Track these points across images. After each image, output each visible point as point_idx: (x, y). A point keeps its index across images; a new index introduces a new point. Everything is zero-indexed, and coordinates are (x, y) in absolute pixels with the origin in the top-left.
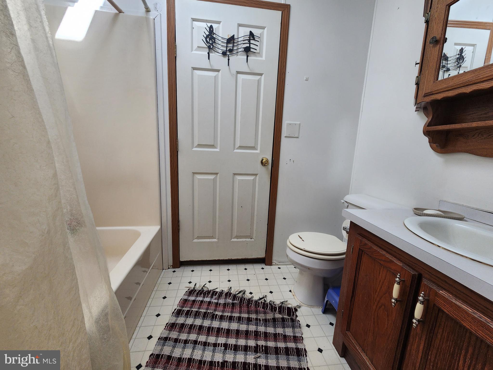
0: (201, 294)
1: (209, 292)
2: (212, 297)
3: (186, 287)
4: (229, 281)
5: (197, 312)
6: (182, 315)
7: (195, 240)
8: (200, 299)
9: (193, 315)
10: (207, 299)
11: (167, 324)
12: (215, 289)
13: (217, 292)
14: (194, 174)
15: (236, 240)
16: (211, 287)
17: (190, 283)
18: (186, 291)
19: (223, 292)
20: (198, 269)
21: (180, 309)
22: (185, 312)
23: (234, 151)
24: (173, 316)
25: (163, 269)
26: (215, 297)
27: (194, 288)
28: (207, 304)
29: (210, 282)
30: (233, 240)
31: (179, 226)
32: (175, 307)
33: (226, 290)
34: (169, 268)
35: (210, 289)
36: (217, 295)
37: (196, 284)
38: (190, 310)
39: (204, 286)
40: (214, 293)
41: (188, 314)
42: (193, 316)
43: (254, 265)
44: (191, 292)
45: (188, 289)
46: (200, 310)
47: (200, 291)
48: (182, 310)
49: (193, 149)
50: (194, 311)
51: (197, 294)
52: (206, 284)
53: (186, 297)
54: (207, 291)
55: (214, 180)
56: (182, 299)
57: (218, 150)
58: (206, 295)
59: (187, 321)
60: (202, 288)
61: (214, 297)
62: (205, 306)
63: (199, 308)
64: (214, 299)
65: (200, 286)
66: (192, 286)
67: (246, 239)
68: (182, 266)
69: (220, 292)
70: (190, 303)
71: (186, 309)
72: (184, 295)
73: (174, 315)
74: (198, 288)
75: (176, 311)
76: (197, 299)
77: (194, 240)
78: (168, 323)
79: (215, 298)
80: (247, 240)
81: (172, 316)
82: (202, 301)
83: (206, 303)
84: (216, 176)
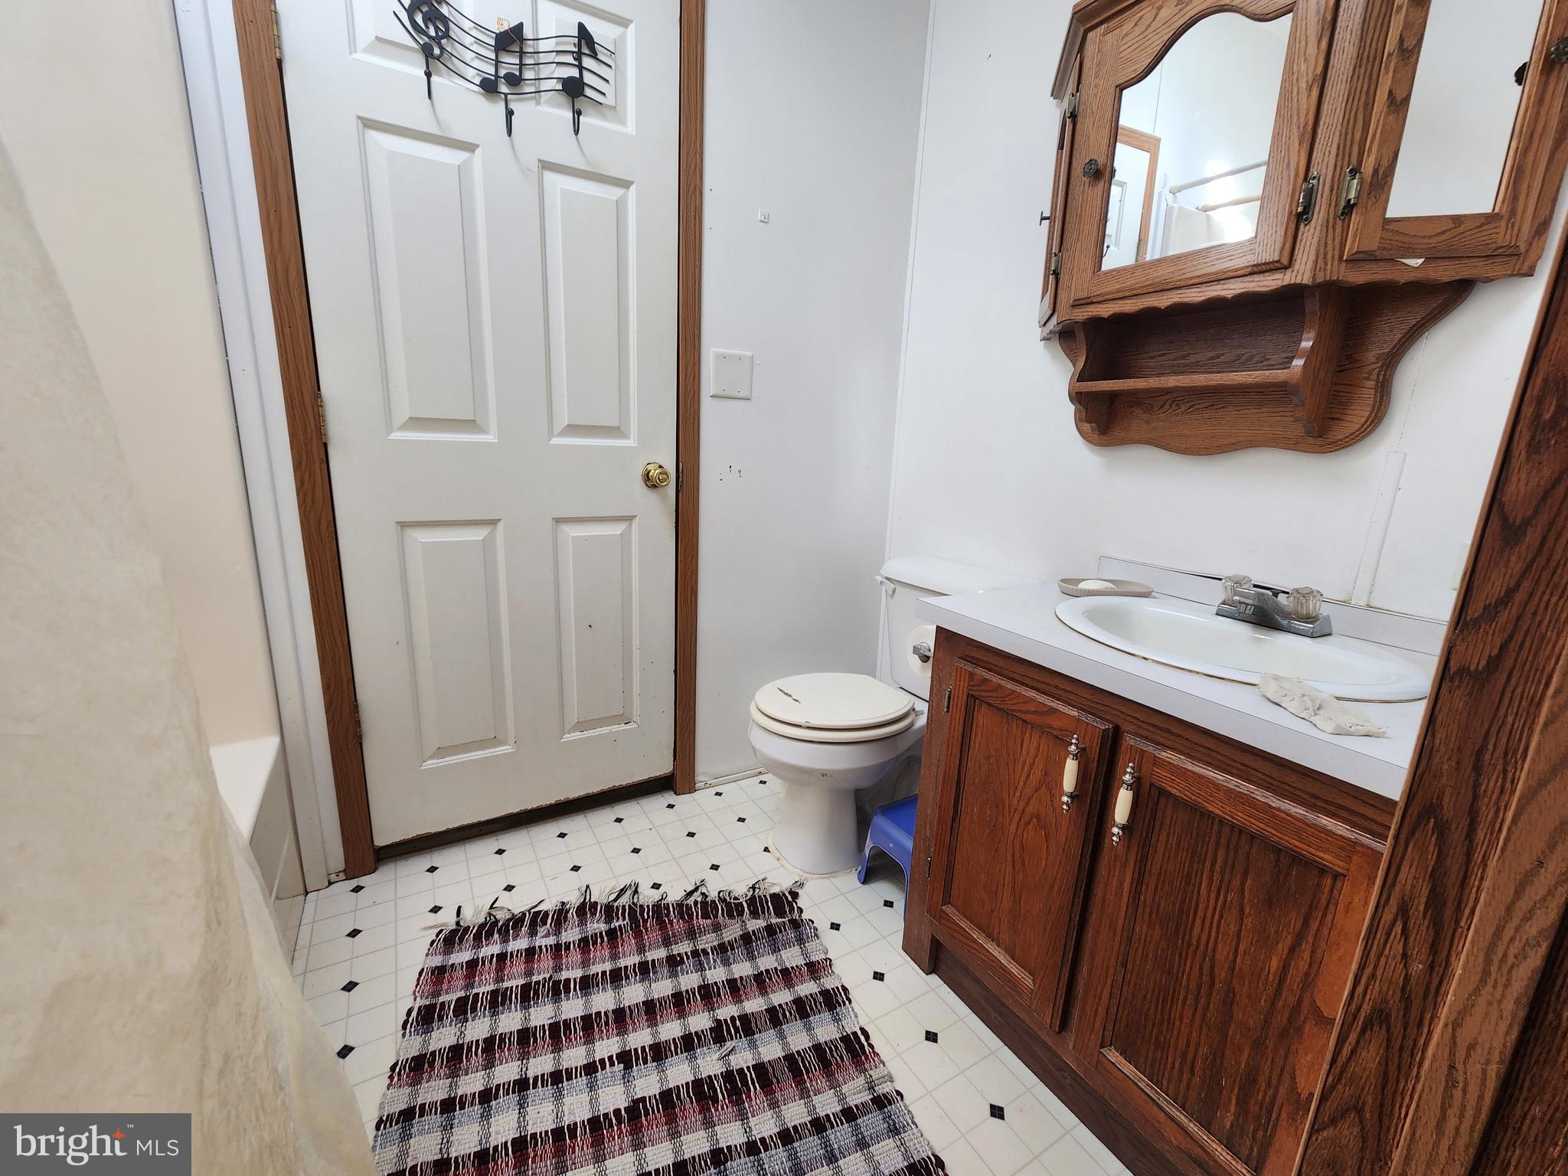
0: (490, 934)
1: (517, 921)
2: (533, 933)
3: (425, 929)
4: (576, 868)
5: (494, 993)
6: (441, 1018)
7: (431, 763)
8: (492, 949)
9: (485, 1007)
10: (520, 944)
11: (393, 1068)
12: (536, 906)
13: (546, 914)
14: (402, 526)
15: (577, 735)
16: (517, 903)
17: (436, 910)
18: (433, 942)
19: (568, 907)
20: (449, 859)
21: (427, 1003)
22: (452, 1007)
23: (549, 441)
24: (411, 1035)
25: (307, 893)
26: (543, 928)
27: (458, 923)
28: (523, 958)
29: (509, 888)
30: (568, 737)
31: (358, 723)
32: (408, 1002)
33: (574, 899)
34: (330, 883)
35: (516, 911)
36: (549, 921)
37: (459, 908)
38: (467, 998)
39: (491, 908)
40: (536, 919)
41: (463, 1009)
42: (485, 1009)
44: (451, 939)
45: (437, 931)
46: (506, 985)
47: (482, 926)
48: (436, 1004)
49: (393, 434)
50: (483, 993)
51: (478, 937)
52: (497, 899)
53: (437, 961)
54: (509, 920)
55: (487, 545)
56: (423, 969)
57: (490, 438)
58: (511, 932)
59: (466, 1032)
60: (490, 914)
61: (542, 931)
62: (519, 967)
63: (499, 979)
64: (543, 937)
65: (477, 912)
66: (447, 918)
67: (611, 727)
68: (384, 864)
69: (555, 910)
70: (460, 973)
71: (450, 997)
72: (427, 955)
73: (413, 1030)
74: (473, 917)
75: (414, 1014)
76: (481, 956)
77: (423, 764)
78: (398, 1062)
79: (545, 932)
80: (615, 728)
81: (404, 1035)
82: (502, 957)
83: (517, 956)
84: (490, 529)
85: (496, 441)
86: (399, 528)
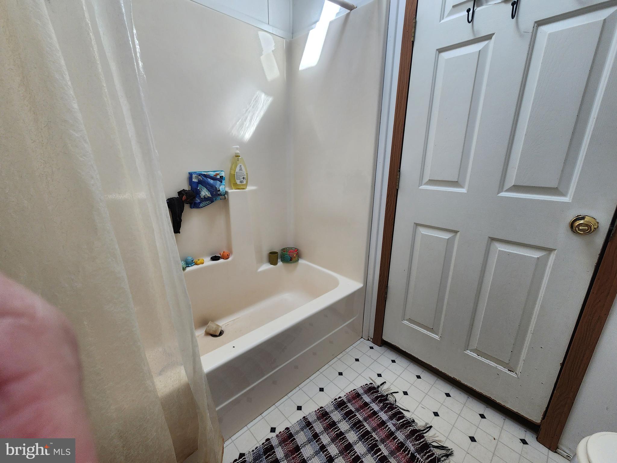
0: (380, 401)
1: (392, 407)
2: (391, 418)
3: (370, 378)
4: (436, 414)
5: (359, 421)
6: (342, 410)
7: (406, 322)
8: (375, 407)
9: (353, 422)
10: (384, 416)
11: (321, 407)
12: (405, 410)
13: (403, 417)
14: (417, 225)
15: (474, 355)
16: (401, 402)
17: (379, 375)
18: (366, 384)
19: (413, 424)
20: (402, 363)
21: (345, 401)
22: (347, 410)
23: (498, 194)
24: (333, 405)
25: (362, 338)
26: (395, 421)
27: (378, 387)
28: (379, 422)
29: (405, 393)
30: (468, 352)
31: (386, 293)
32: (342, 395)
33: (420, 424)
34: (368, 340)
35: (397, 404)
36: (401, 421)
37: (385, 382)
38: (353, 412)
39: (392, 393)
40: (398, 415)
41: (349, 415)
42: (352, 423)
43: (506, 419)
44: (371, 389)
45: (372, 382)
46: (365, 424)
47: (382, 396)
48: (346, 404)
49: (421, 186)
50: (357, 417)
51: (377, 398)
52: (398, 392)
53: (361, 391)
54: (391, 404)
55: (449, 242)
56: (355, 389)
57: (463, 190)
58: (387, 409)
59: (341, 422)
60: (387, 395)
61: (394, 421)
62: (374, 423)
63: (365, 419)
64: (392, 424)
65: (388, 389)
66: (378, 381)
67: (498, 365)
68: (385, 347)
69: (408, 420)
70: (360, 403)
71: (351, 407)
72: (361, 387)
73: (334, 404)
74: (384, 390)
75: (340, 399)
76: (370, 405)
77: (404, 321)
78: (323, 407)
79: (395, 423)
80: (500, 367)
81: (332, 402)
82: (375, 413)
83: (378, 419)
84: (453, 235)
85: (466, 192)
86: (415, 225)
